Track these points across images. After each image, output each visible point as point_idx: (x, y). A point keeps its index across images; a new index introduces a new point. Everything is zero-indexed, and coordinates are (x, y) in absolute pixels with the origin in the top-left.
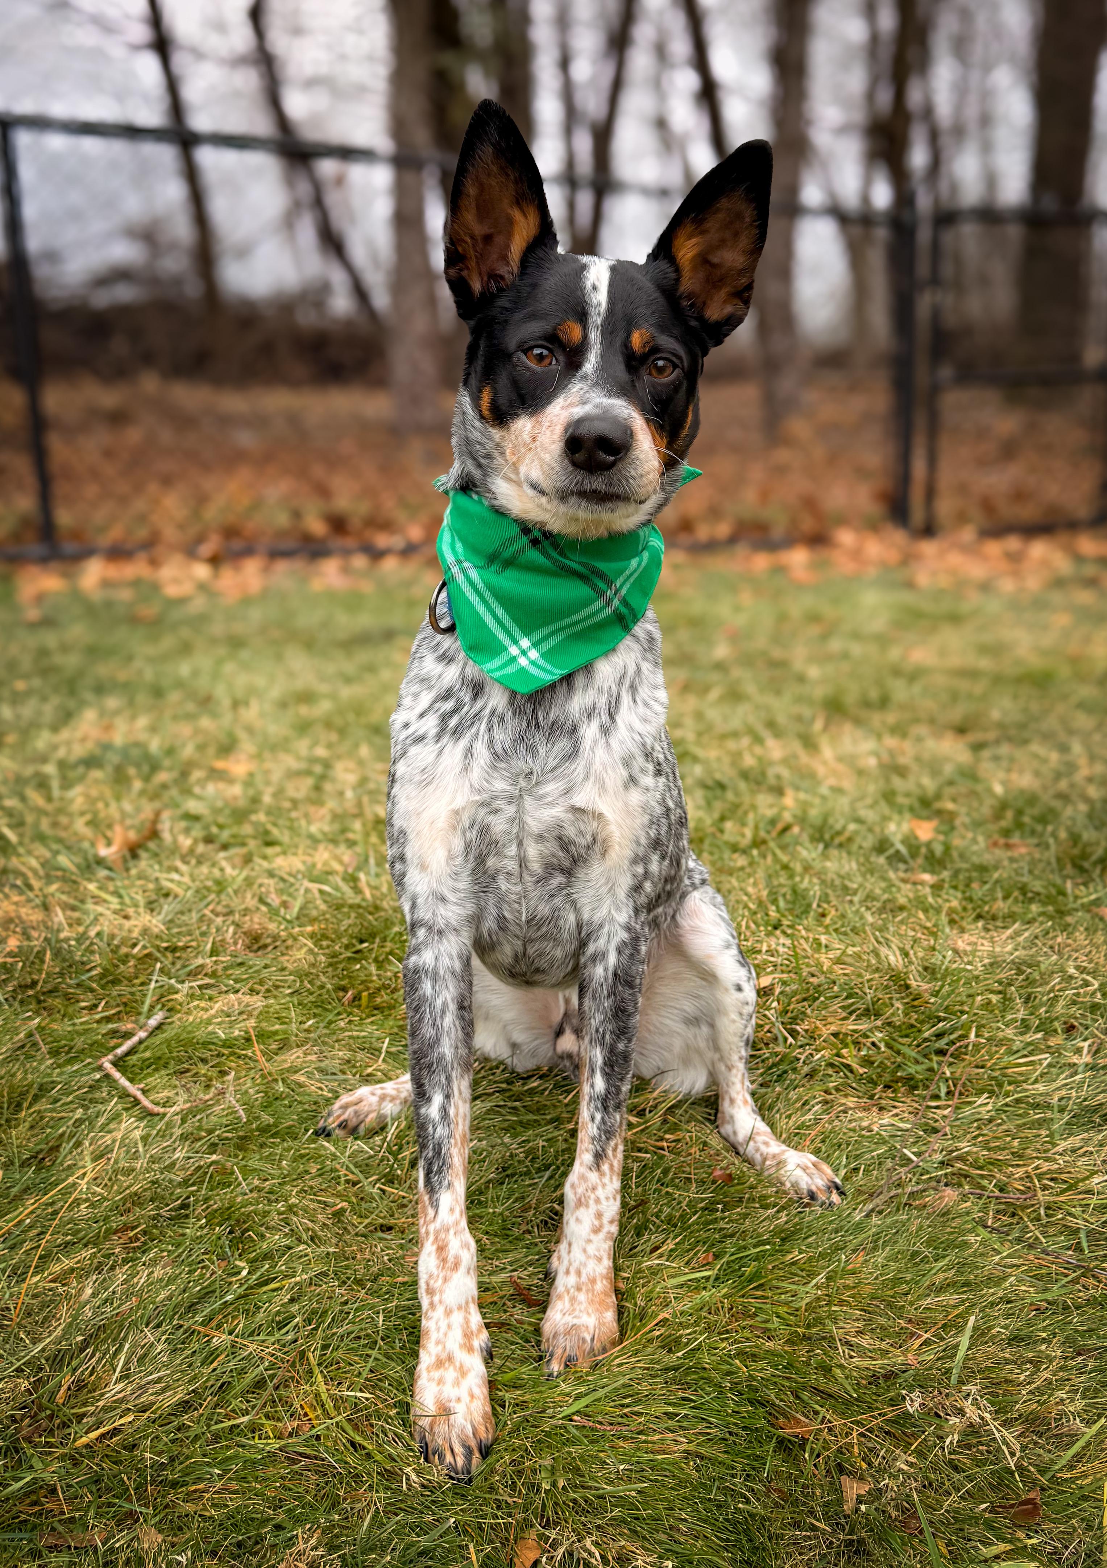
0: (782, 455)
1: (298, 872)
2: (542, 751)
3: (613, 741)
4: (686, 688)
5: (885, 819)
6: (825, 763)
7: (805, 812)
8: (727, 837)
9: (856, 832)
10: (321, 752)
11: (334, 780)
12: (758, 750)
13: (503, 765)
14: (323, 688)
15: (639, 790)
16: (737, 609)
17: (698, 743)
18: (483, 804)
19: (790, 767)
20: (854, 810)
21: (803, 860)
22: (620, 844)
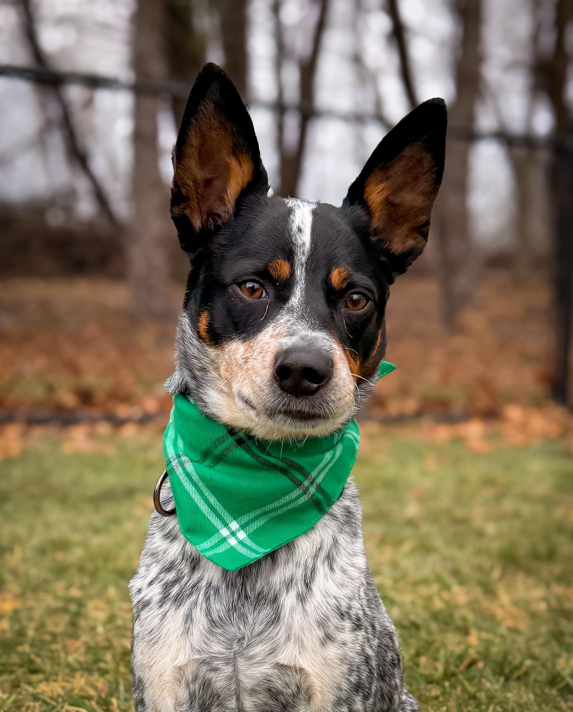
0: (458, 342)
1: (59, 696)
2: (250, 618)
3: (309, 607)
4: (383, 541)
5: (556, 656)
6: (503, 607)
7: (487, 649)
8: (422, 670)
9: (533, 668)
10: (75, 592)
11: (86, 617)
12: (446, 595)
13: (219, 631)
14: (76, 537)
15: (336, 645)
16: (424, 473)
17: (395, 589)
18: (204, 662)
19: (474, 611)
20: (529, 648)
21: (488, 691)
22: (322, 692)
